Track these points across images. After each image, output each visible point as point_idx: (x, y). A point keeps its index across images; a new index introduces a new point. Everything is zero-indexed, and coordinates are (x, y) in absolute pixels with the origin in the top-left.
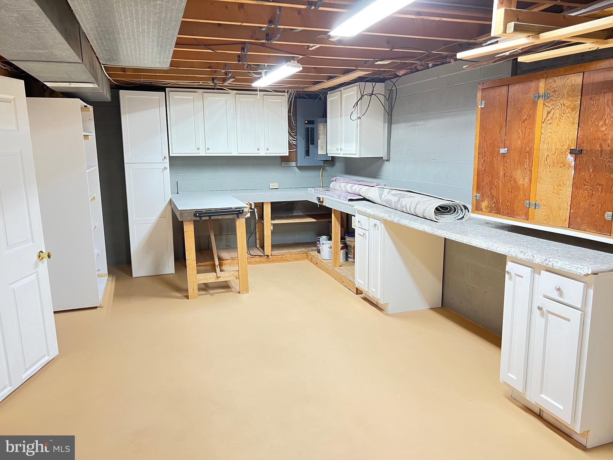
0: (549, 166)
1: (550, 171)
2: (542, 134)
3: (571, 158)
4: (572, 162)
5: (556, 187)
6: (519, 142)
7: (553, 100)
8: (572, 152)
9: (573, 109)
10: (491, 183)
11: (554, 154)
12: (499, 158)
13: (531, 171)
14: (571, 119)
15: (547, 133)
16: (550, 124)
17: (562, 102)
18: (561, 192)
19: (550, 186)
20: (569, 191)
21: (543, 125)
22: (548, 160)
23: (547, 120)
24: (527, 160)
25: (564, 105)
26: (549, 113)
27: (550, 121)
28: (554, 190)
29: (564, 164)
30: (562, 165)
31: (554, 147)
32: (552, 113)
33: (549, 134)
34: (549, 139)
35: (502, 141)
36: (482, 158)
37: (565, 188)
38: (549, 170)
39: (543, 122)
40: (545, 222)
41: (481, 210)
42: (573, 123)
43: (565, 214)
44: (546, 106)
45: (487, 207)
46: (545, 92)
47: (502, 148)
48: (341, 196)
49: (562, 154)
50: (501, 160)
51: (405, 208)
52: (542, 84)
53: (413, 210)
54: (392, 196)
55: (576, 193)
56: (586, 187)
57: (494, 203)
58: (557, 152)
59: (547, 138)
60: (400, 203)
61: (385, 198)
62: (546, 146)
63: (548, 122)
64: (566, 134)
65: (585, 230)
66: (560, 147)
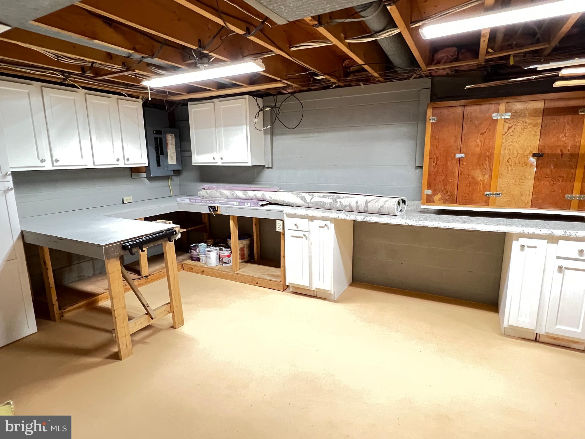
0: (511, 166)
1: (512, 170)
2: (503, 143)
3: (533, 160)
4: (534, 162)
5: (518, 181)
6: (478, 149)
7: (514, 119)
8: (534, 155)
9: (535, 126)
10: (445, 181)
11: (516, 157)
12: (454, 161)
13: (491, 170)
14: (533, 133)
15: (508, 142)
16: (511, 135)
17: (523, 120)
18: (523, 183)
19: (512, 180)
20: (530, 183)
21: (504, 137)
22: (510, 161)
23: (508, 132)
24: (487, 162)
25: (526, 123)
26: (509, 128)
27: (512, 134)
28: (515, 183)
29: (526, 164)
30: (524, 165)
31: (515, 152)
32: (513, 128)
33: (511, 143)
34: (511, 147)
35: (458, 149)
36: (434, 162)
37: (527, 181)
38: (510, 168)
39: (504, 135)
40: (507, 206)
41: (434, 202)
42: (535, 135)
43: (528, 199)
44: (506, 123)
45: (440, 200)
46: (506, 112)
47: (458, 154)
48: (244, 203)
49: (524, 157)
50: (456, 163)
51: (348, 207)
52: (502, 106)
53: (362, 209)
54: (317, 198)
55: (538, 184)
56: (547, 179)
57: (449, 195)
58: (519, 156)
59: (509, 146)
60: (339, 203)
61: (312, 201)
62: (506, 152)
63: (509, 135)
64: (528, 143)
65: (546, 208)
66: (522, 152)
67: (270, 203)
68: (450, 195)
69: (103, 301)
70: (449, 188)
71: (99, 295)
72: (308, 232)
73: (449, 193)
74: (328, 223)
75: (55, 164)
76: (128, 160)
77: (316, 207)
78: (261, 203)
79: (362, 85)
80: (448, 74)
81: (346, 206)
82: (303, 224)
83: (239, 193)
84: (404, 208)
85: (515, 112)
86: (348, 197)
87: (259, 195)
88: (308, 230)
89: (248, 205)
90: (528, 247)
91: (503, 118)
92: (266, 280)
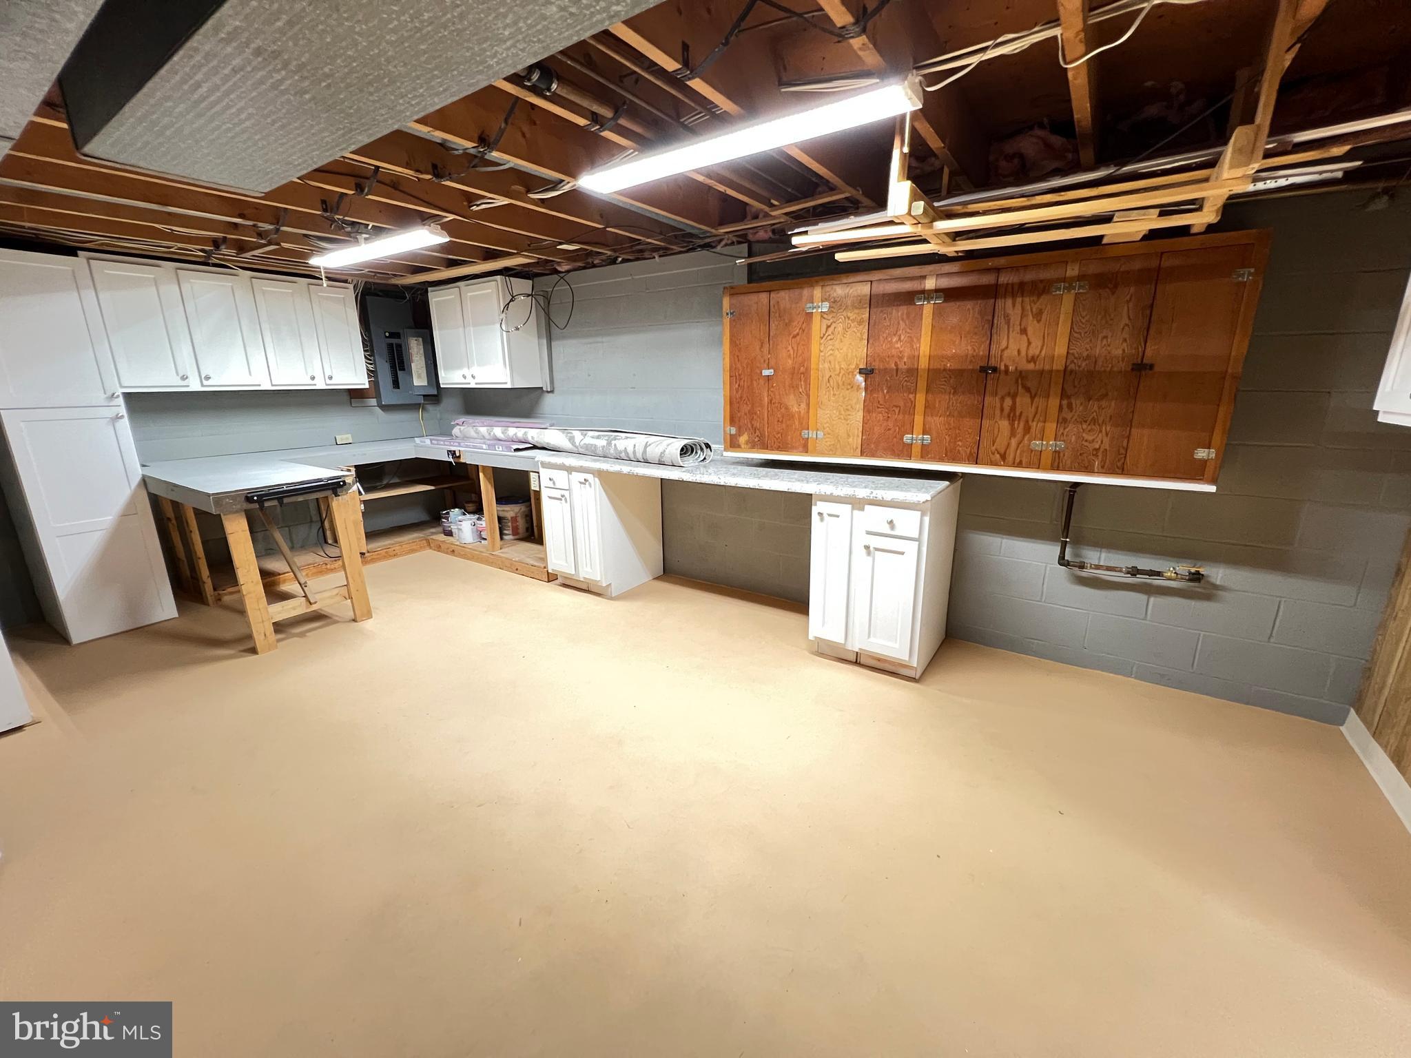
0: (833, 389)
1: (834, 395)
2: (822, 352)
3: (860, 379)
4: (861, 383)
5: (843, 413)
6: (790, 362)
7: (833, 312)
8: (861, 372)
9: (860, 323)
10: (752, 413)
11: (838, 375)
12: (762, 382)
13: (808, 396)
14: (859, 334)
15: (827, 350)
16: (831, 339)
17: (845, 313)
18: (849, 417)
19: (835, 412)
20: (859, 416)
21: (822, 341)
22: (831, 381)
23: (827, 335)
24: (802, 383)
25: (849, 318)
26: (828, 327)
27: (832, 337)
28: (839, 416)
29: (852, 386)
30: (849, 387)
31: (837, 367)
32: (832, 327)
33: (831, 352)
34: (831, 358)
35: (764, 361)
36: (736, 382)
37: (854, 413)
38: (832, 393)
39: (822, 338)
41: (739, 446)
42: (862, 339)
43: (856, 441)
44: (824, 318)
45: (747, 443)
46: (822, 301)
47: (766, 369)
48: (495, 446)
49: (849, 374)
50: (764, 384)
51: (623, 454)
52: (817, 292)
53: (639, 456)
54: (590, 439)
55: (868, 418)
56: (880, 410)
57: (758, 436)
58: (843, 372)
59: (829, 356)
60: (613, 447)
61: (582, 443)
62: (826, 365)
63: (829, 338)
64: (852, 351)
65: (880, 457)
66: (846, 366)
67: (535, 447)
68: (760, 436)
69: (287, 584)
70: (757, 425)
71: (280, 574)
73: (758, 433)
74: (589, 477)
75: (205, 383)
76: (331, 378)
77: (587, 452)
80: (770, 238)
81: (621, 452)
82: (561, 477)
83: (498, 432)
84: (710, 456)
85: (835, 302)
86: (627, 438)
87: (520, 433)
88: (567, 488)
89: (499, 450)
90: (829, 515)
91: (820, 310)
92: (527, 564)
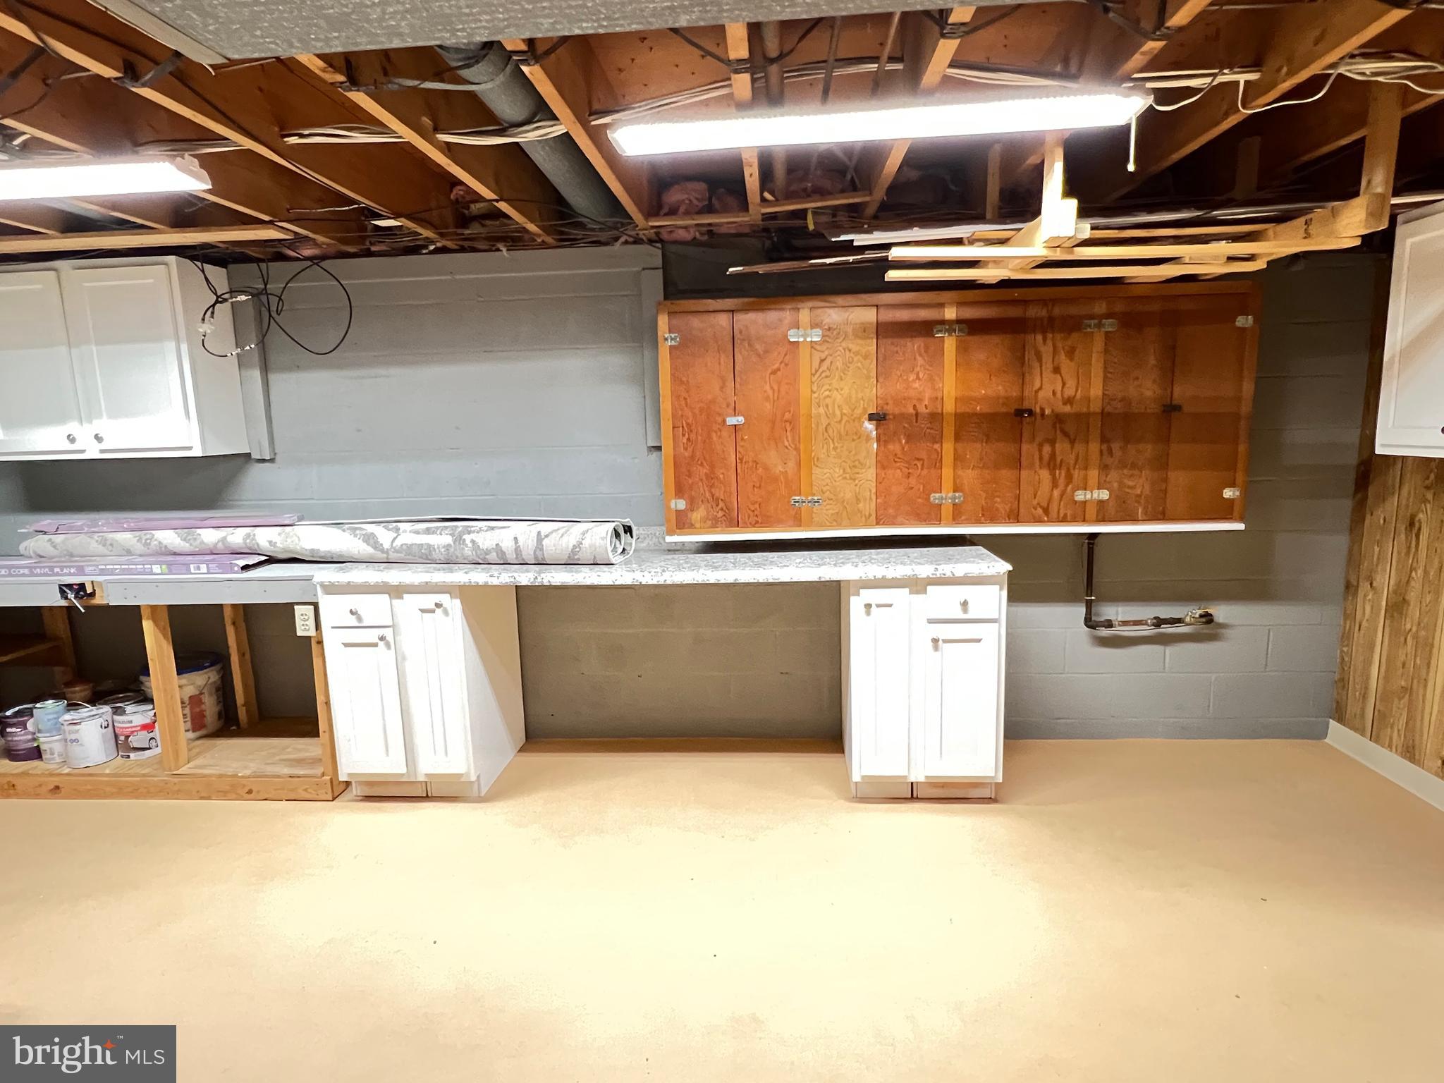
0: (833, 440)
1: (835, 448)
2: (814, 393)
3: (870, 426)
4: (871, 432)
5: (849, 470)
6: (768, 406)
7: (828, 342)
8: (871, 417)
9: (866, 357)
10: (711, 477)
11: (840, 422)
12: (725, 433)
13: (797, 449)
14: (864, 371)
15: (822, 391)
16: (827, 377)
17: (844, 344)
18: (857, 476)
19: (837, 470)
20: (870, 473)
21: (814, 379)
22: (830, 431)
23: (821, 370)
24: (788, 434)
25: (850, 350)
26: (822, 361)
27: (828, 373)
28: (844, 476)
29: (860, 436)
30: (855, 438)
31: (838, 413)
32: (829, 359)
33: (828, 393)
34: (828, 401)
35: (728, 406)
36: (683, 435)
37: (864, 470)
38: (832, 446)
39: (814, 375)
40: (835, 523)
41: (692, 526)
42: (868, 378)
43: (869, 507)
44: (815, 349)
45: (704, 520)
46: (812, 328)
47: (731, 416)
48: (188, 565)
49: (854, 421)
50: (730, 436)
51: (495, 554)
52: (805, 314)
53: (528, 554)
54: (409, 535)
55: (883, 475)
56: (898, 464)
57: (722, 509)
58: (845, 418)
59: (825, 398)
60: (470, 545)
61: (398, 543)
62: (822, 410)
63: (824, 375)
64: (857, 392)
65: (901, 524)
66: (850, 411)
67: (271, 560)
68: (724, 508)
70: (719, 493)
72: (391, 629)
73: (721, 504)
74: (444, 598)
77: (410, 559)
78: (242, 563)
79: (504, 250)
80: (695, 238)
81: (488, 552)
82: (375, 608)
83: (169, 538)
84: (631, 544)
85: (829, 329)
86: (493, 528)
87: (237, 537)
88: (391, 624)
89: (201, 571)
91: (809, 339)
92: (279, 777)
